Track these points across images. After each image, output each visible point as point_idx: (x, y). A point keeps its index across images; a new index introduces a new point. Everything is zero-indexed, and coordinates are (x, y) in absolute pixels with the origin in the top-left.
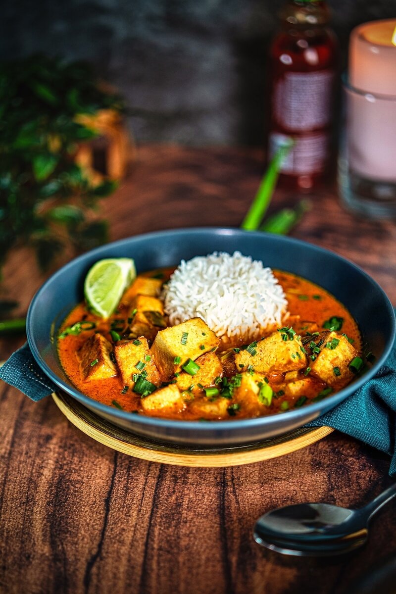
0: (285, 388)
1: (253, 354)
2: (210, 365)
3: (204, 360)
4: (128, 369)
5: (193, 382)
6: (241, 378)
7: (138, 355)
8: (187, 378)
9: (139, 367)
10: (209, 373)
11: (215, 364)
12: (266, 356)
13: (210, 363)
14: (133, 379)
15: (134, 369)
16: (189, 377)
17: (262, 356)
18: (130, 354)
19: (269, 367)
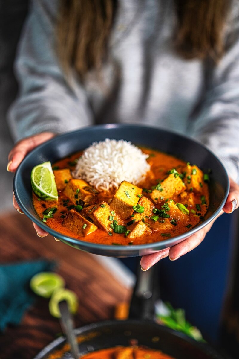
0: (187, 203)
1: (161, 190)
2: (146, 204)
3: (142, 202)
4: (105, 223)
5: (142, 216)
6: (168, 205)
7: (107, 213)
8: (138, 216)
9: (111, 219)
10: (147, 208)
11: (148, 202)
12: (169, 189)
13: (146, 203)
14: (111, 227)
15: (109, 221)
16: (139, 214)
17: (167, 190)
18: (102, 214)
19: (172, 194)
